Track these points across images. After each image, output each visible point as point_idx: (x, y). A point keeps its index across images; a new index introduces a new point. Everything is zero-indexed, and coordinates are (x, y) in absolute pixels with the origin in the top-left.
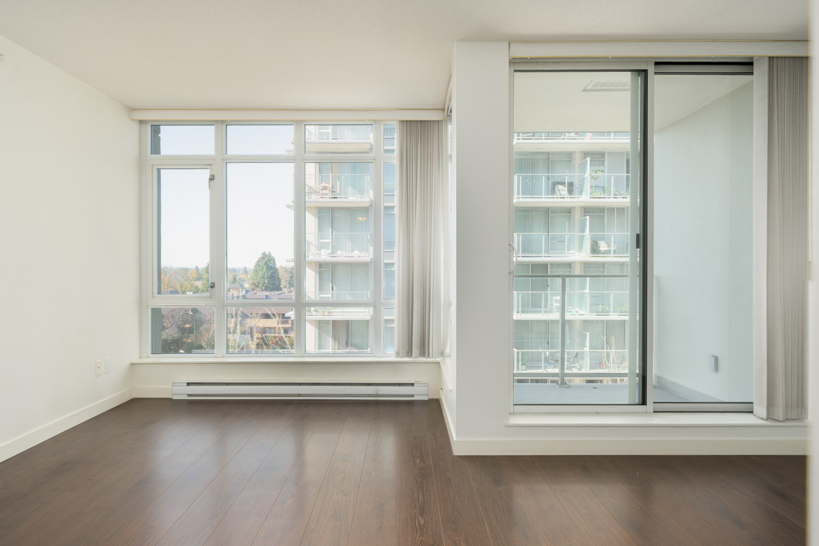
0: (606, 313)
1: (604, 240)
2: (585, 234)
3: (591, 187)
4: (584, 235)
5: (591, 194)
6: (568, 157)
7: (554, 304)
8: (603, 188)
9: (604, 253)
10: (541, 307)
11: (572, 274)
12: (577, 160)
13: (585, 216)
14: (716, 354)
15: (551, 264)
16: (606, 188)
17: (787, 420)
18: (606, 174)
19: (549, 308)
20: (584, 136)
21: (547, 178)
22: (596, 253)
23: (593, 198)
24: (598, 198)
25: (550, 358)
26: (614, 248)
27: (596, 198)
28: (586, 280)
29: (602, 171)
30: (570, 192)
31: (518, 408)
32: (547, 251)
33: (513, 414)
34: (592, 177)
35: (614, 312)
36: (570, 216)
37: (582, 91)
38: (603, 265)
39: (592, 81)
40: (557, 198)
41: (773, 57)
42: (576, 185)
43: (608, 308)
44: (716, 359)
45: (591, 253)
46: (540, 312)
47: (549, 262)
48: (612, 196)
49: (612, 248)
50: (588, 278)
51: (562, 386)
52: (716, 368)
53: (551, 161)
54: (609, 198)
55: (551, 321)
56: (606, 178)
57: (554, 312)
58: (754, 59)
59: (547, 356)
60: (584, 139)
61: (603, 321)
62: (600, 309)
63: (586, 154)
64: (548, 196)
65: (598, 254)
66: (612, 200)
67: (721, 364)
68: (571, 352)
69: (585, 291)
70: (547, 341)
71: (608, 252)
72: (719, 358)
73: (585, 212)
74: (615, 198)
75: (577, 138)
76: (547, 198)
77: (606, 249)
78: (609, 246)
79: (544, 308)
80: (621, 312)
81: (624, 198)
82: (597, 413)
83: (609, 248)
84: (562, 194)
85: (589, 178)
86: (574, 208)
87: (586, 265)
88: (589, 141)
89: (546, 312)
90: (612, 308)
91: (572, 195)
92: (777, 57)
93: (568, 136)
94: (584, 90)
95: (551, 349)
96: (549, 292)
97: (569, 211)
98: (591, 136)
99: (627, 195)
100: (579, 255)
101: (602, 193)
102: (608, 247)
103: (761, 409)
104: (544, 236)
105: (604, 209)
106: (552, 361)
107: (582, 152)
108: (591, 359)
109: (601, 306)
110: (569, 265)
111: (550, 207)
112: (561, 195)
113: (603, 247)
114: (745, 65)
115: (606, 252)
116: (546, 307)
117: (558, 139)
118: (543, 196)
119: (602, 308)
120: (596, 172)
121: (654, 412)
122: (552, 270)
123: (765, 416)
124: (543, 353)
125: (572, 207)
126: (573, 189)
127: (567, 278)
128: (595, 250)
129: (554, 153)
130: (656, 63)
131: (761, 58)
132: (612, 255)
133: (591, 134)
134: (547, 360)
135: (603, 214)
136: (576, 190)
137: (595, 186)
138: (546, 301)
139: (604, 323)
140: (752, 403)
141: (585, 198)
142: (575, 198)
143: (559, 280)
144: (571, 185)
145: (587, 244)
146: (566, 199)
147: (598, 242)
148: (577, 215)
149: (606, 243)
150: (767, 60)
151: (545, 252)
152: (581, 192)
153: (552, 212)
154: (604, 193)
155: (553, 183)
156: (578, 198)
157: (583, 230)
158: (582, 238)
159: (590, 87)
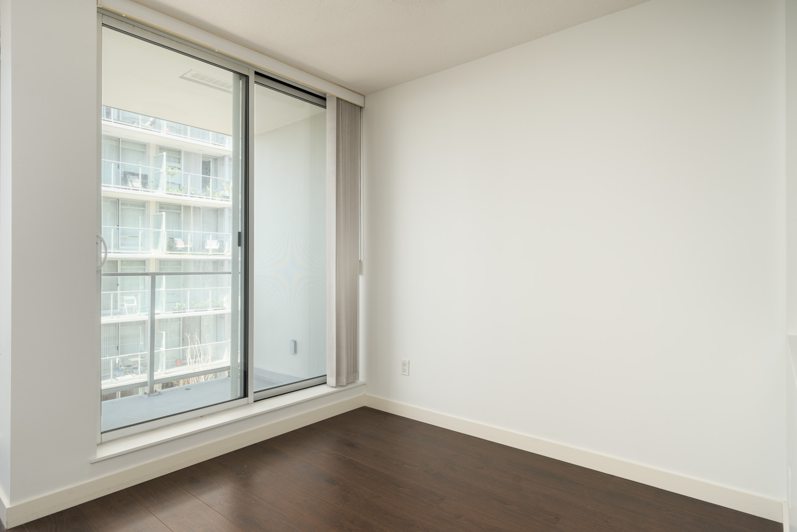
0: (181, 309)
1: (180, 236)
2: (161, 230)
3: (168, 182)
4: (160, 232)
5: (167, 190)
6: (142, 148)
7: (126, 305)
8: (180, 185)
9: (180, 251)
10: (109, 309)
11: (146, 272)
12: (152, 152)
13: (160, 212)
14: (295, 339)
15: (121, 261)
16: (182, 186)
17: (348, 384)
18: (183, 172)
19: (119, 310)
20: (160, 130)
21: (117, 167)
22: (173, 251)
23: (169, 194)
24: (175, 195)
25: (121, 364)
26: (191, 246)
27: (173, 194)
28: (163, 277)
29: (179, 169)
30: (145, 184)
31: (106, 437)
32: (117, 246)
33: (101, 444)
34: (168, 173)
35: (190, 308)
36: (144, 210)
37: (180, 77)
38: (179, 262)
39: (191, 70)
40: (129, 189)
41: (339, 99)
42: (151, 178)
43: (184, 305)
44: (295, 342)
45: (167, 250)
46: (109, 314)
47: (119, 259)
48: (189, 195)
49: (189, 246)
50: (164, 277)
51: (151, 395)
52: (295, 351)
53: (122, 148)
54: (186, 196)
55: (122, 323)
56: (182, 177)
57: (125, 313)
58: (327, 95)
59: (117, 362)
60: (160, 132)
61: (179, 319)
62: (177, 307)
63: (161, 149)
64: (118, 186)
65: (175, 251)
66: (188, 198)
67: (299, 347)
68: (145, 354)
69: (161, 289)
70: (116, 345)
71: (185, 249)
72: (297, 342)
73: (161, 208)
74: (191, 197)
75: (153, 130)
76: (117, 188)
77: (183, 246)
78: (185, 242)
79: (113, 309)
80: (197, 308)
81: (200, 198)
82: (201, 417)
83: (186, 246)
84: (135, 186)
85: (165, 173)
86: (148, 202)
87: (161, 262)
88: (165, 135)
89: (115, 314)
90: (188, 304)
91: (146, 188)
92: (342, 100)
93: (142, 126)
94: (182, 77)
95: (121, 354)
96: (119, 292)
97: (142, 205)
98: (167, 131)
99: (203, 195)
100: (156, 252)
101: (179, 190)
102: (185, 244)
103: (331, 380)
104: (113, 230)
105: (180, 206)
106: (123, 367)
107: (156, 145)
108: (167, 359)
109: (177, 304)
110: (143, 262)
111: (121, 198)
112: (133, 187)
113: (180, 244)
114: (320, 99)
115: (182, 249)
116: (115, 308)
117: (130, 126)
118: (112, 185)
119: (179, 306)
120: (172, 169)
121: (254, 402)
122: (122, 267)
123: (334, 385)
124: (112, 360)
125: (146, 201)
126: (147, 182)
127: (156, 276)
128: (171, 247)
129: (125, 141)
130: (256, 73)
131: (332, 96)
132: (189, 252)
133: (168, 129)
134: (116, 368)
135: (179, 212)
136: (150, 184)
137: (171, 183)
138: (116, 301)
139: (180, 320)
140: (326, 375)
141: (160, 194)
142: (149, 192)
143: (148, 279)
144: (145, 177)
145: (164, 241)
146: (140, 191)
147: (175, 239)
148: (152, 210)
149: (183, 241)
150: (336, 98)
151: (114, 247)
152: (157, 187)
153: (122, 204)
154: (181, 190)
155: (124, 172)
156: (153, 192)
157: (158, 226)
158: (157, 235)
159: (188, 76)
